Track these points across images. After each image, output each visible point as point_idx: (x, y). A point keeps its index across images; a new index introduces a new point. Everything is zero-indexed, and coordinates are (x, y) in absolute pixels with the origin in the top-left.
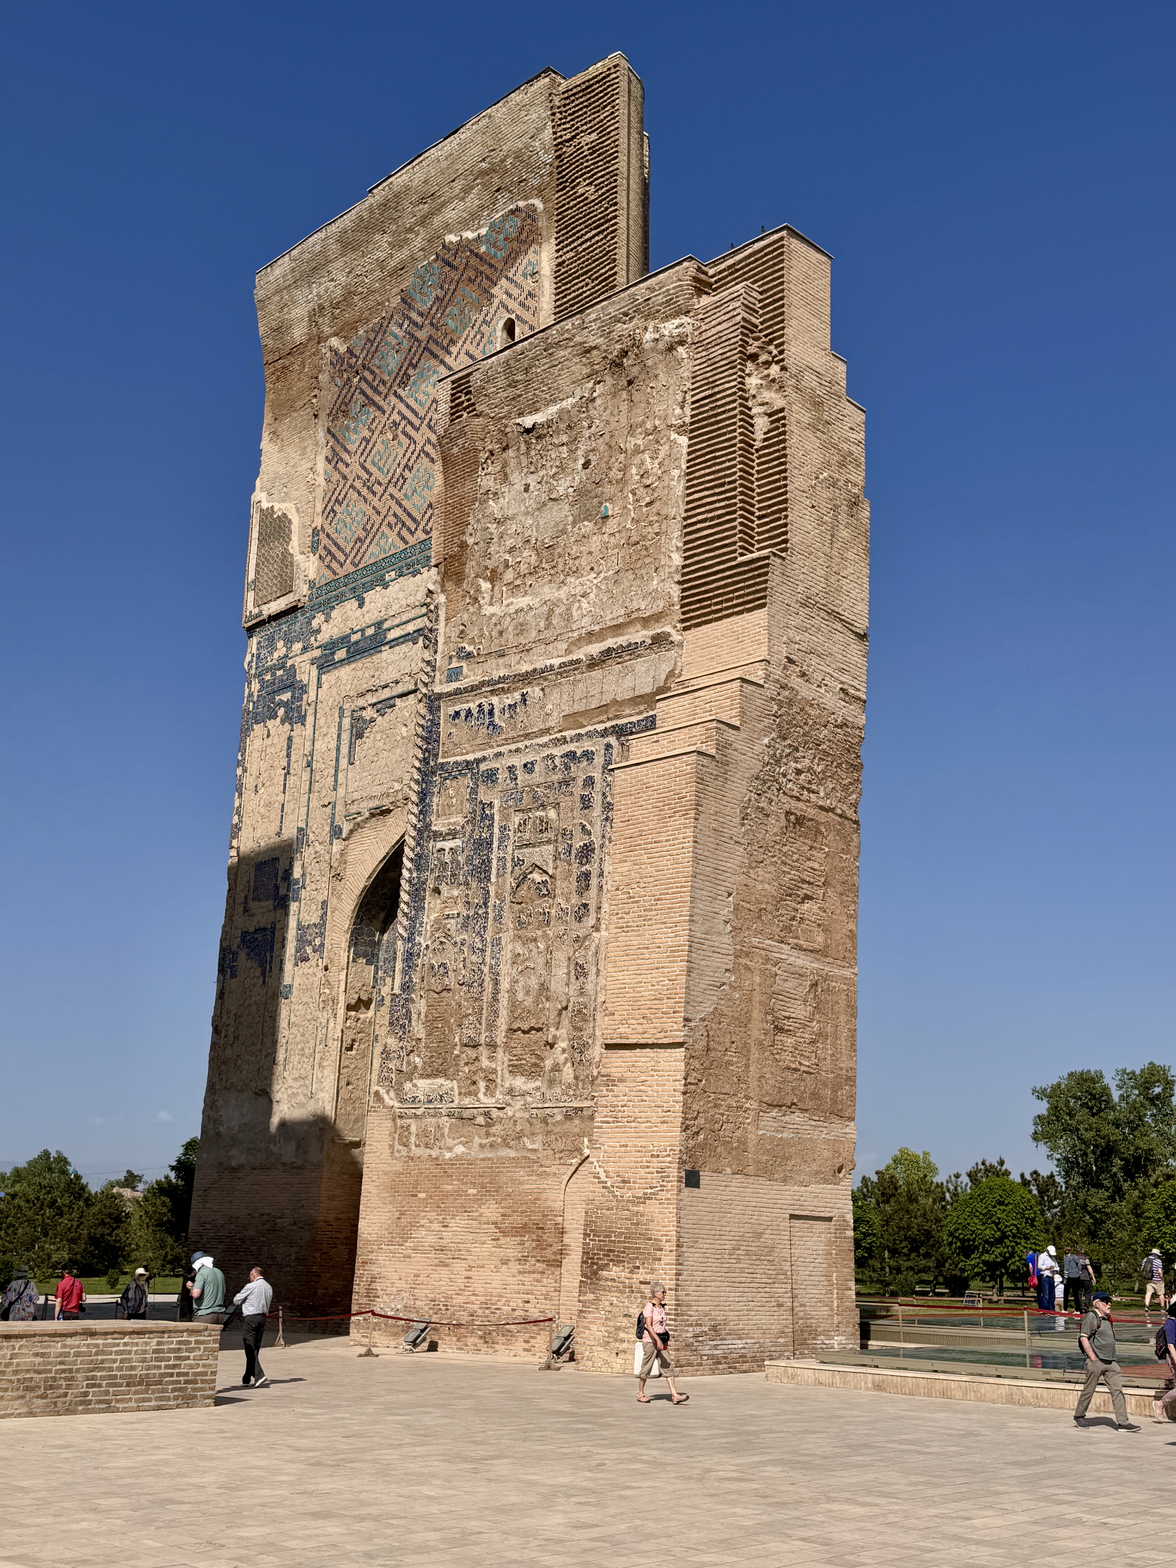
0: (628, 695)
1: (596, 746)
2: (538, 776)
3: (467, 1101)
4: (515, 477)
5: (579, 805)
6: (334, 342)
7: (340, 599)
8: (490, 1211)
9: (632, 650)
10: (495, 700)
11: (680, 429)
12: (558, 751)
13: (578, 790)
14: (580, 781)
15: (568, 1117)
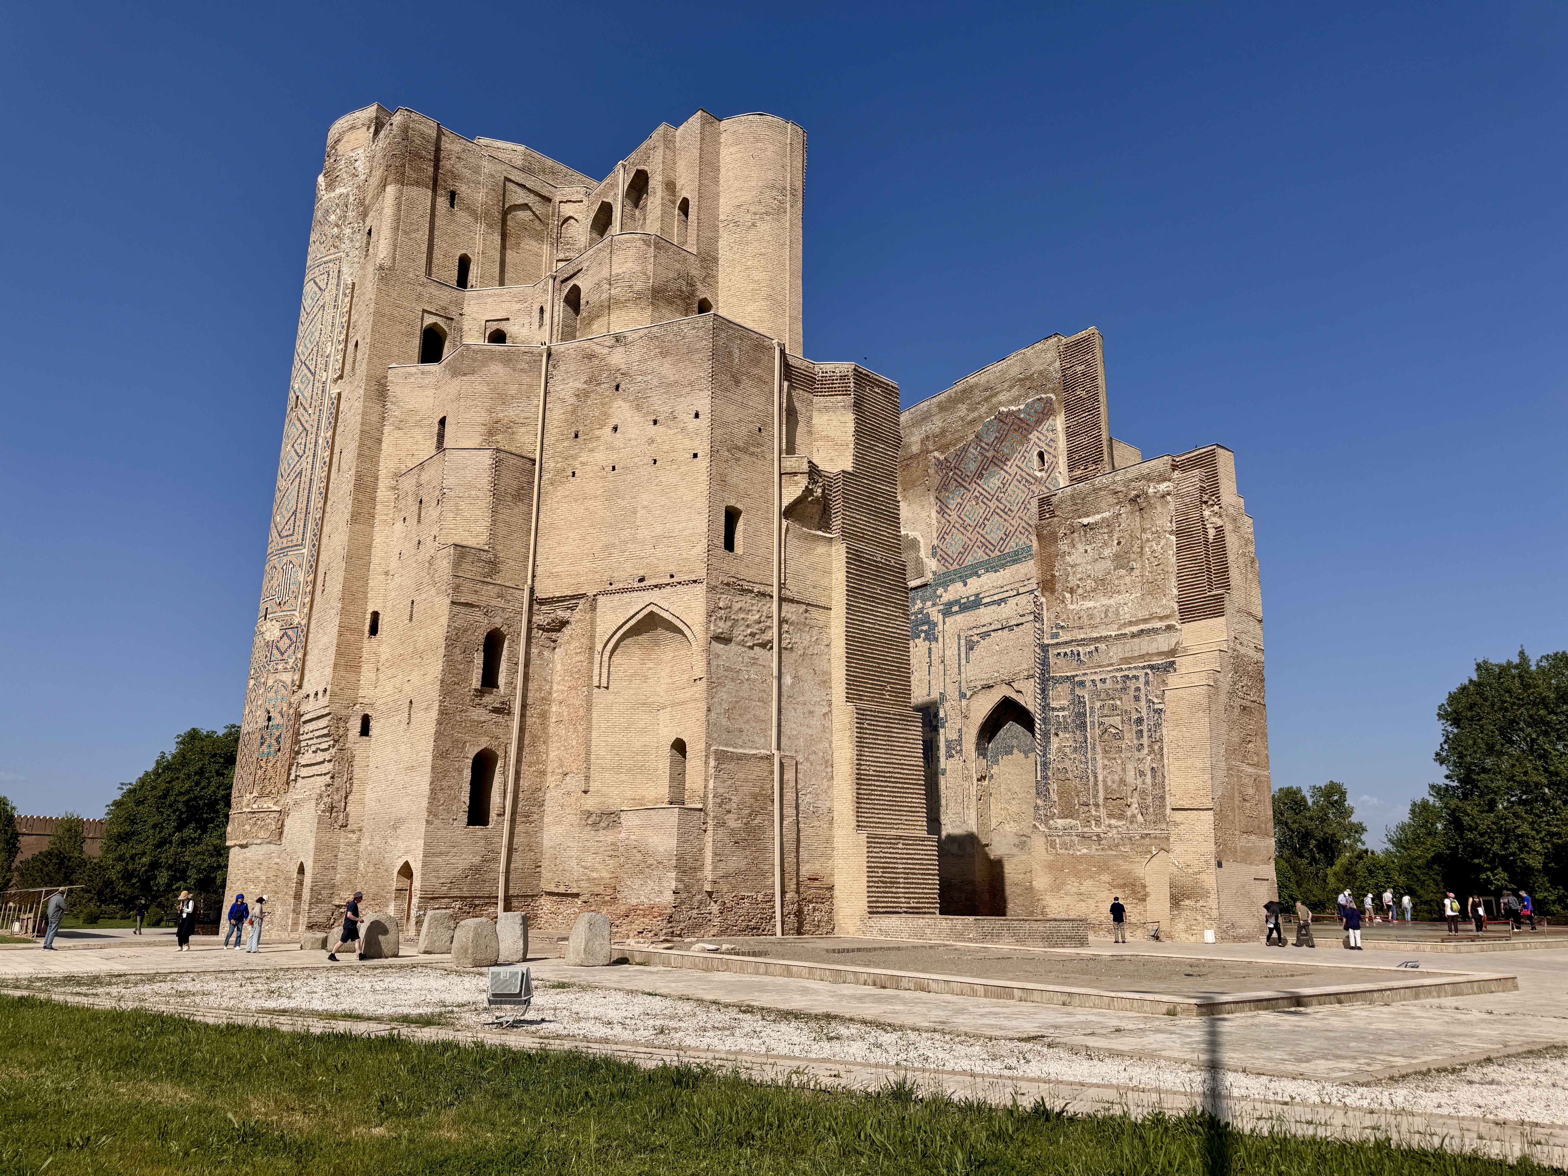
0: (1155, 651)
1: (1141, 673)
2: (1109, 684)
3: (1086, 830)
4: (1079, 546)
5: (1132, 699)
6: (936, 454)
7: (953, 581)
8: (1106, 878)
9: (1155, 631)
10: (1080, 649)
11: (1171, 533)
12: (1119, 674)
13: (1132, 693)
14: (1133, 689)
15: (1142, 837)
